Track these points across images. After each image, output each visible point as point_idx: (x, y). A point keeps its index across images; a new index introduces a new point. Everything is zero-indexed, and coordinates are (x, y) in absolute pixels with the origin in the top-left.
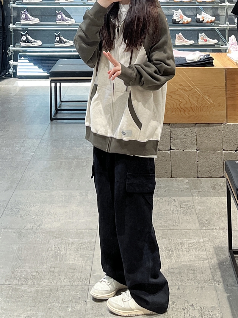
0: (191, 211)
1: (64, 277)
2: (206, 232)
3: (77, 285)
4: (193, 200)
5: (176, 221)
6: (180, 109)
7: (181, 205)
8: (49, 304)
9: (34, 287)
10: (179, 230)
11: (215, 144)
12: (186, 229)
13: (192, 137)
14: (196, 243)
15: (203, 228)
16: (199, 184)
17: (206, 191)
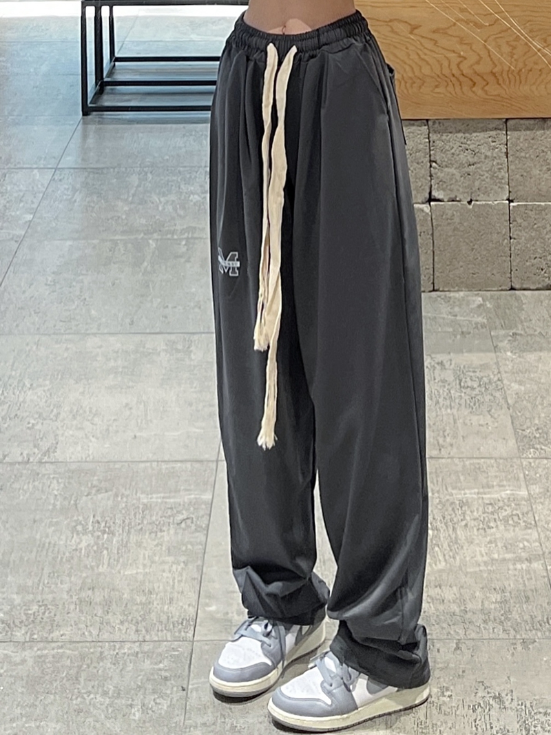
0: (490, 397)
1: (120, 617)
3: (158, 641)
4: (497, 363)
5: (448, 431)
7: (464, 380)
8: (76, 698)
9: (31, 648)
10: (456, 461)
12: (478, 456)
13: (495, 157)
14: (506, 501)
15: (528, 453)
16: (516, 310)
17: (536, 333)
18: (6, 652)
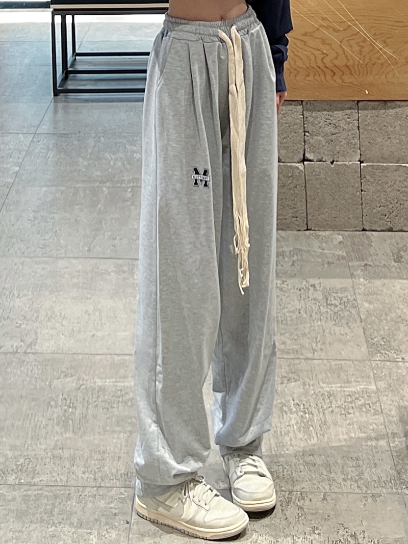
0: (348, 313)
1: (83, 469)
2: (384, 368)
3: (110, 487)
4: (353, 287)
7: (329, 299)
8: (51, 527)
9: (19, 489)
10: (325, 362)
11: (398, 146)
12: (340, 359)
13: (350, 130)
14: (360, 393)
15: (376, 357)
16: (367, 246)
17: (382, 264)
18: (1, 492)
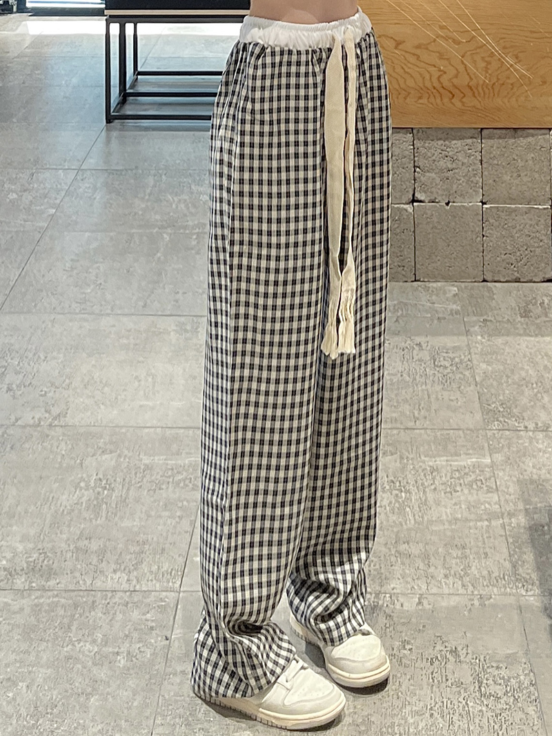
0: (460, 375)
1: (114, 566)
2: (501, 438)
3: (148, 591)
4: (468, 346)
5: (422, 405)
6: (442, 90)
7: (438, 359)
8: (68, 646)
9: (30, 595)
10: (429, 432)
11: (530, 185)
12: (448, 428)
13: (471, 164)
14: (471, 468)
15: (492, 425)
16: (487, 299)
17: (504, 320)
18: (6, 600)
